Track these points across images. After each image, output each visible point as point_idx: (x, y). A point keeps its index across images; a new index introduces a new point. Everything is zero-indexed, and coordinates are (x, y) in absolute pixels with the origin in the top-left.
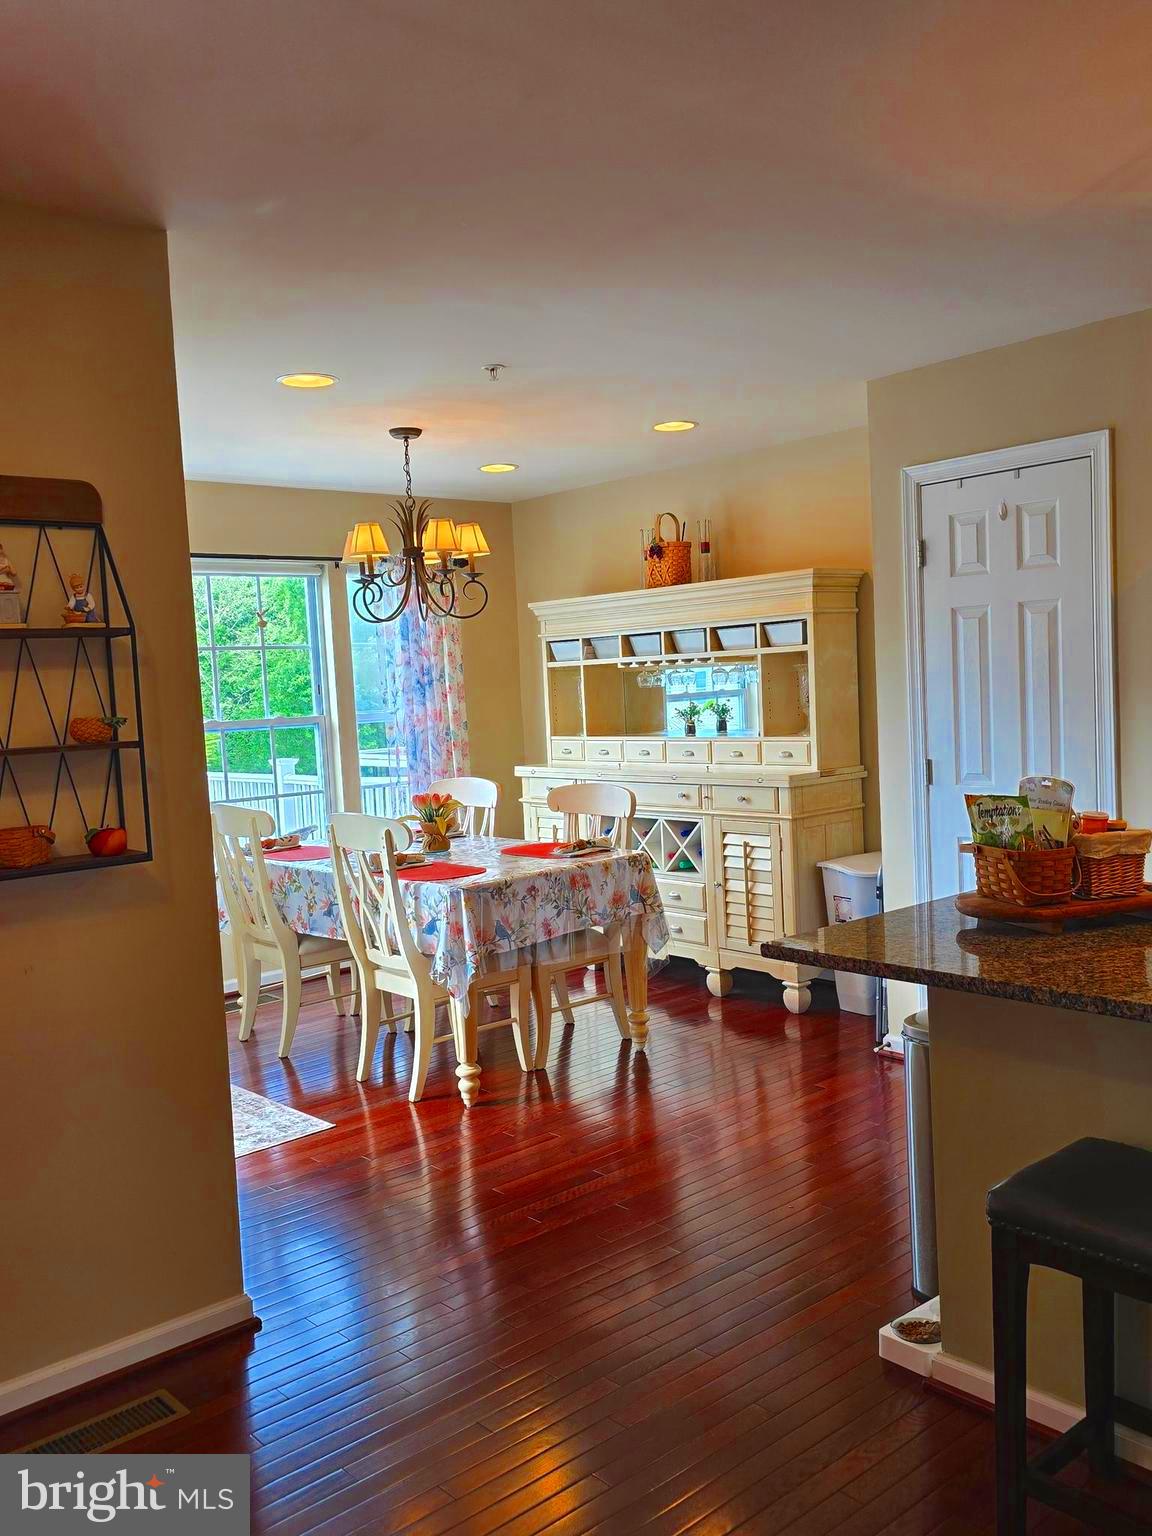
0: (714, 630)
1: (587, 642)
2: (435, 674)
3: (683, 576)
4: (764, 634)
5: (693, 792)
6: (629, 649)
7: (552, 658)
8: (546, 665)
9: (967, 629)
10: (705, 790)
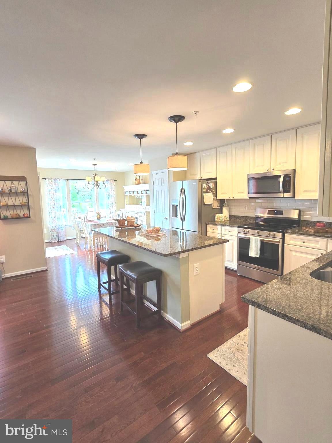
0: (141, 191)
1: (129, 192)
2: (111, 196)
3: (139, 183)
4: (146, 192)
5: (137, 213)
6: (133, 193)
7: (126, 194)
8: (125, 195)
9: (157, 193)
10: (138, 213)
